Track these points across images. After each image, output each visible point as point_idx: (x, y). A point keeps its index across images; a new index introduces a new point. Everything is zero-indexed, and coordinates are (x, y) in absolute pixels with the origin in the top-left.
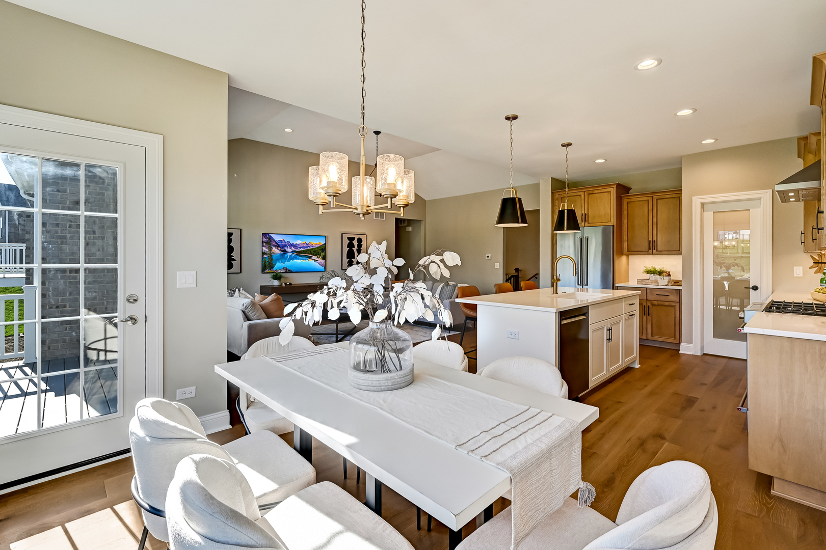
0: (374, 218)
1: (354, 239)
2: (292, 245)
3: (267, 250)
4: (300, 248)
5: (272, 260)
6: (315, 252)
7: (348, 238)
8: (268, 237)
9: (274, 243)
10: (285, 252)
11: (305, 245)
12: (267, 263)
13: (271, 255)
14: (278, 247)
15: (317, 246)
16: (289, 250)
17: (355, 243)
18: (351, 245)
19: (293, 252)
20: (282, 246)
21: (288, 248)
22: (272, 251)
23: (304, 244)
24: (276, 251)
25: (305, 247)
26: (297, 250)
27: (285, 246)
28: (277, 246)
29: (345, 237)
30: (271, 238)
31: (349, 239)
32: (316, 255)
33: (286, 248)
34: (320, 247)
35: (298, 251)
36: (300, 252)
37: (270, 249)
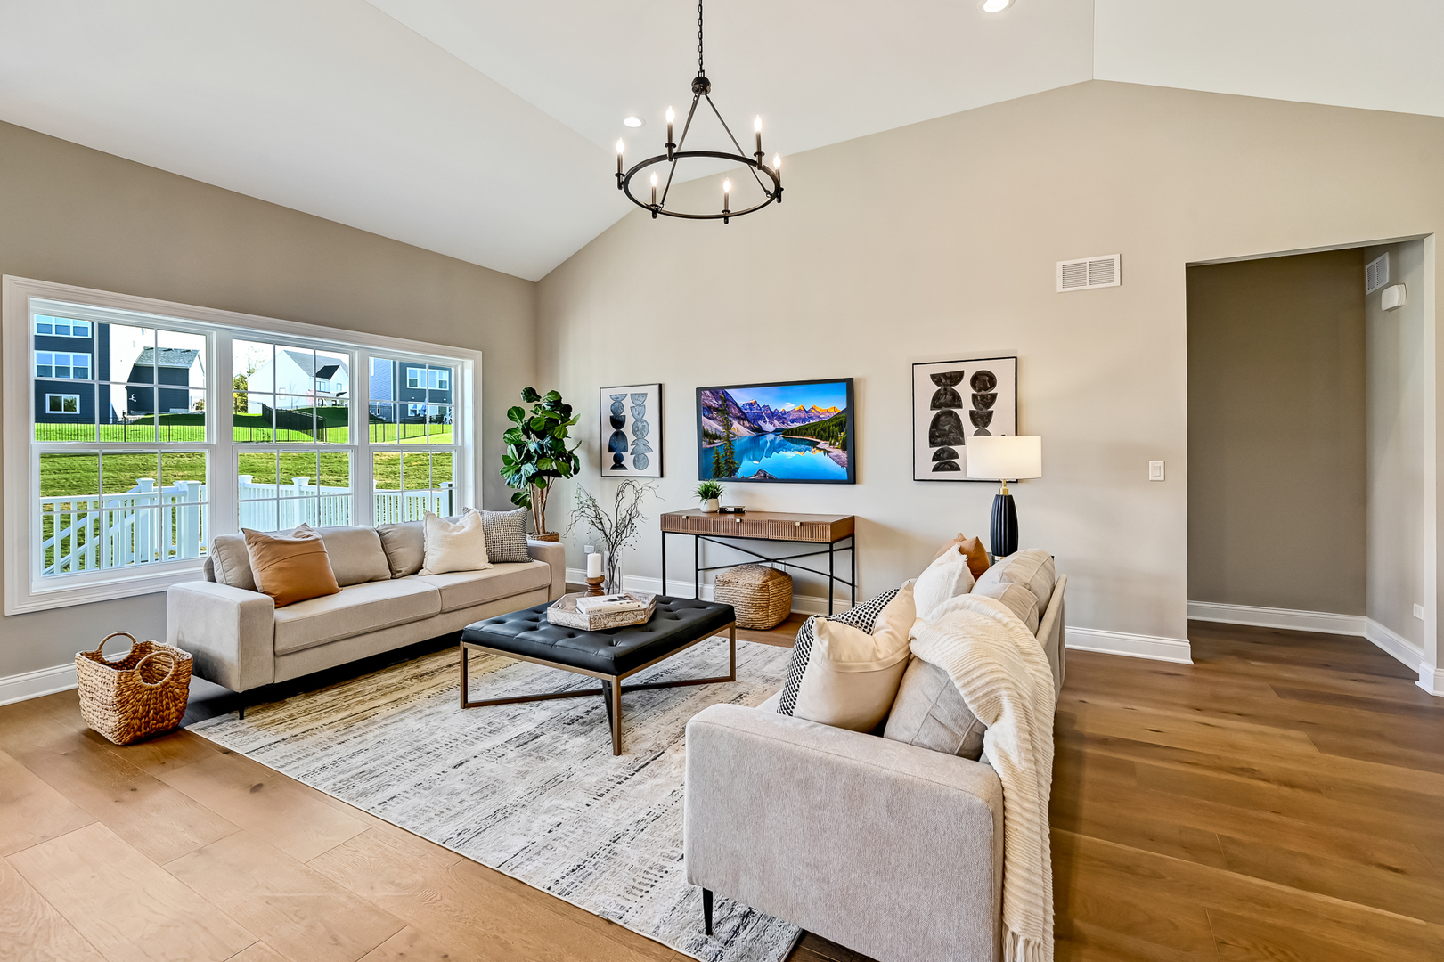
0: (1060, 288)
1: (958, 377)
2: (774, 415)
3: (721, 428)
4: (793, 421)
5: (732, 453)
6: (824, 430)
7: (933, 377)
8: (721, 395)
9: (735, 411)
10: (760, 432)
11: (803, 415)
12: (722, 461)
13: (729, 440)
14: (744, 420)
15: (828, 416)
16: (768, 427)
17: (965, 390)
18: (945, 400)
19: (777, 432)
20: (752, 417)
21: (765, 422)
22: (732, 431)
23: (800, 410)
24: (740, 429)
25: (804, 420)
26: (785, 427)
27: (760, 417)
28: (743, 417)
29: (924, 374)
30: (727, 399)
31: (936, 378)
32: (827, 439)
33: (761, 423)
34: (835, 418)
35: (788, 431)
36: (792, 432)
37: (728, 426)
